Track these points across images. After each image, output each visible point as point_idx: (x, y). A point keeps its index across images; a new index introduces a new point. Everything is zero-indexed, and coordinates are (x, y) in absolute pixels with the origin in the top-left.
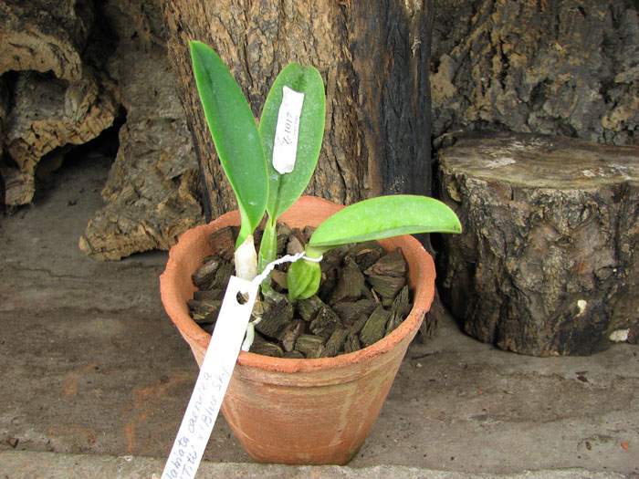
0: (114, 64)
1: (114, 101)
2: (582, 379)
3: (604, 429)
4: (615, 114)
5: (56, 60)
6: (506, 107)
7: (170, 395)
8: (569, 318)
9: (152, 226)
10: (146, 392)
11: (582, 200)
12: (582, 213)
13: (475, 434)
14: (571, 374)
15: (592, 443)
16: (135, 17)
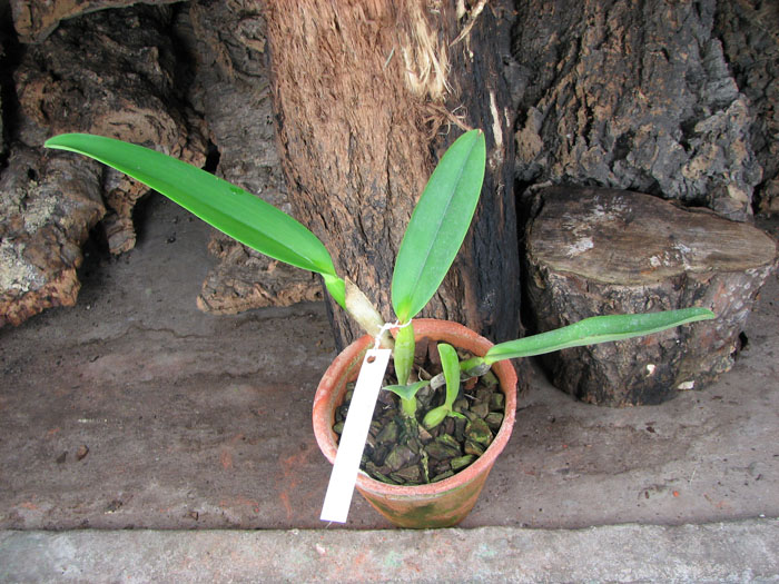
0: (196, 95)
1: (202, 138)
2: (650, 430)
3: (661, 479)
4: (694, 164)
5: (153, 130)
6: (590, 163)
7: (311, 462)
8: (640, 379)
9: (266, 288)
10: (290, 460)
11: (646, 294)
12: (646, 303)
13: (559, 487)
14: (641, 426)
15: (650, 493)
16: (214, 47)
